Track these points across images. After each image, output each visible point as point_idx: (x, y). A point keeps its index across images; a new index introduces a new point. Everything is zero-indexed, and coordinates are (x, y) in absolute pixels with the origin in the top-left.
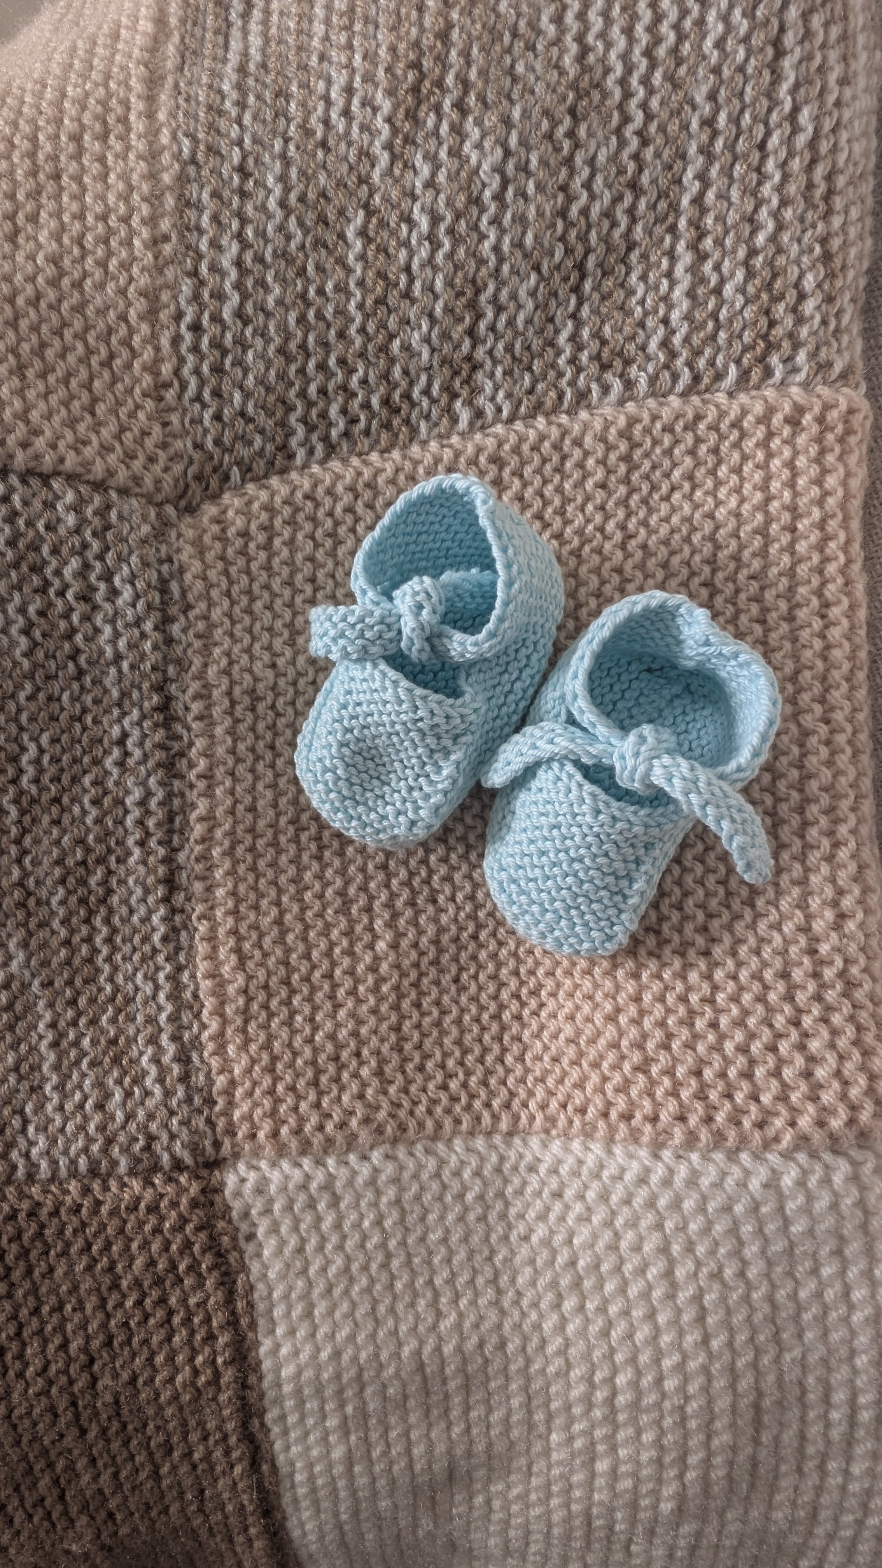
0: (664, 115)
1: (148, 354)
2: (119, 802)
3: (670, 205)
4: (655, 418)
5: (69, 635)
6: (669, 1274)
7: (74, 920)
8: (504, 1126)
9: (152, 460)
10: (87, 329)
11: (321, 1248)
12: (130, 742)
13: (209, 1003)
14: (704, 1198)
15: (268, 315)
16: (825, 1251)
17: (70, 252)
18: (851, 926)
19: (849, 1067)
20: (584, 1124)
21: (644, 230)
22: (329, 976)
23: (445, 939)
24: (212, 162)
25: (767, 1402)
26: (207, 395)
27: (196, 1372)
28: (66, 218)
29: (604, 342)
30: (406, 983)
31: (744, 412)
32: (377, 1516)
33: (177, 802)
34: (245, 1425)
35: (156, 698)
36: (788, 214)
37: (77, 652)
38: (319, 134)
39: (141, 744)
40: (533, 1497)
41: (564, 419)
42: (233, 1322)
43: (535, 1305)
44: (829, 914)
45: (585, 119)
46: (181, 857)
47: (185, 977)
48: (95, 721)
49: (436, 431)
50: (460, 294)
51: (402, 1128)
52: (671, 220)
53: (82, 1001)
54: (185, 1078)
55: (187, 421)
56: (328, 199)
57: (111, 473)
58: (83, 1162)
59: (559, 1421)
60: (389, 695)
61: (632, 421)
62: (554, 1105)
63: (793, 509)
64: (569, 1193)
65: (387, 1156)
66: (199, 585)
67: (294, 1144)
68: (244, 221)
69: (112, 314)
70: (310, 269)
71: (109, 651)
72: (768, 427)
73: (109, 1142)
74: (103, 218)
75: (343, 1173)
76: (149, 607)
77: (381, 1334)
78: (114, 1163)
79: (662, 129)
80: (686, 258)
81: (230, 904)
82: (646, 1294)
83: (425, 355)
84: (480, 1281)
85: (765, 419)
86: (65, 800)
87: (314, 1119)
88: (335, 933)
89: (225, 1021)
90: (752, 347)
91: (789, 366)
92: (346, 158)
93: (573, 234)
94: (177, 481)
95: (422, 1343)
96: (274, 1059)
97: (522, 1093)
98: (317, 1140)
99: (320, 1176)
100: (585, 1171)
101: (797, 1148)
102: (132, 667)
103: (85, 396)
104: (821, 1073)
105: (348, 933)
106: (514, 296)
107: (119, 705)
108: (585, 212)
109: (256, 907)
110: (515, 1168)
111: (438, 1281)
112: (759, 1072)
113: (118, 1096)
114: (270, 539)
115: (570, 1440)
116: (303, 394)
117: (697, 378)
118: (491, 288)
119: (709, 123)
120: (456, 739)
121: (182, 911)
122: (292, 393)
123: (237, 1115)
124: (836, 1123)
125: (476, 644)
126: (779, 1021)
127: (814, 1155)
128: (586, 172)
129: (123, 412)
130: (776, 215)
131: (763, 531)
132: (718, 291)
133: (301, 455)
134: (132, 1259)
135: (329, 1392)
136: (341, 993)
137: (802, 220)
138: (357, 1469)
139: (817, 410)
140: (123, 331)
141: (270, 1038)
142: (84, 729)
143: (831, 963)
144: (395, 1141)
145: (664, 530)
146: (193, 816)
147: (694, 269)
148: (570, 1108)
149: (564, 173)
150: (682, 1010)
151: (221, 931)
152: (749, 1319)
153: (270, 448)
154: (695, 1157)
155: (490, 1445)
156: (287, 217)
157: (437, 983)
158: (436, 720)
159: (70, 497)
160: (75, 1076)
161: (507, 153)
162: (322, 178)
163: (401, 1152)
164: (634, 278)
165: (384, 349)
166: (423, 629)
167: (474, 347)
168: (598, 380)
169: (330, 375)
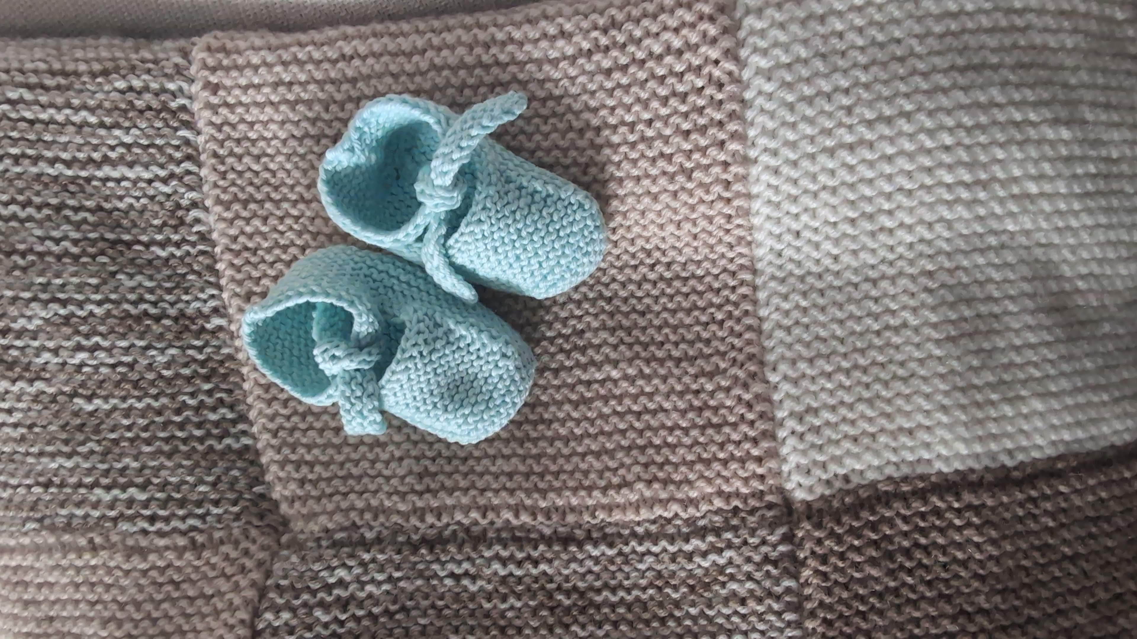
0: (12, 190)
1: (170, 555)
2: (504, 580)
3: (72, 183)
4: (216, 185)
5: (373, 617)
6: (851, 148)
7: (598, 618)
8: (747, 276)
9: (246, 553)
10: (152, 600)
11: (853, 423)
12: (458, 571)
13: (658, 511)
14: (784, 124)
15: (143, 467)
16: (821, 30)
17: (99, 611)
18: (568, 27)
19: (673, 23)
20: (738, 216)
21: (87, 200)
22: (638, 415)
23: (610, 323)
24: (41, 506)
25: (960, 62)
26: (200, 511)
27: (969, 524)
28: (77, 614)
29: (165, 224)
30: (643, 354)
31: (211, 123)
32: (1100, 370)
33: (504, 535)
34: (1019, 484)
35: (423, 551)
36: (76, 102)
37: (386, 612)
38: (24, 431)
39: (459, 563)
40: (1071, 241)
41: (218, 250)
42: (922, 495)
43: (892, 249)
44: (560, 43)
45: (13, 245)
46: (547, 531)
47: (640, 530)
48: (442, 598)
49: (228, 342)
50: (130, 329)
51: (751, 357)
52: (81, 182)
53: (662, 613)
54: (717, 532)
55: (219, 526)
56: (67, 424)
57: (253, 584)
58: (789, 616)
59: (995, 225)
60: (404, 377)
61: (218, 201)
62: (728, 239)
63: (276, 85)
64: (795, 226)
65: (774, 369)
66: (337, 517)
67: (765, 444)
68: (80, 485)
69: (142, 581)
70: (113, 436)
71: (386, 587)
72: (220, 106)
73: (770, 594)
74: (77, 586)
75: (788, 405)
76: (352, 556)
77: (923, 372)
78: (788, 590)
79: (21, 192)
80: (107, 171)
81: (583, 493)
82: (871, 164)
83: (173, 351)
84: (874, 293)
85: (214, 109)
86: (502, 623)
87: (744, 428)
88: (606, 410)
89: (672, 499)
90: (165, 120)
91: (178, 94)
92: (39, 412)
93: (91, 250)
94: (263, 533)
95: (929, 339)
96: (700, 460)
97: (723, 262)
98: (761, 425)
99: (791, 424)
100: (776, 214)
101: (736, 59)
102: (398, 568)
103: (200, 602)
104: (677, 43)
105: (606, 400)
106: (132, 290)
107: (428, 579)
108: (75, 242)
109: (586, 473)
110: (780, 267)
111: (876, 327)
112: (681, 88)
113: (734, 586)
114: (307, 463)
115: (1011, 215)
116: (201, 440)
117: (188, 158)
118: (126, 306)
119: (16, 160)
120: (437, 325)
121: (589, 531)
122: (200, 448)
123: (744, 490)
124: (713, 31)
125: (360, 315)
126: (642, 75)
127: (741, 44)
128: (49, 243)
129: (211, 574)
130: (77, 110)
131: (293, 105)
132: (129, 147)
133: (246, 441)
134: (870, 577)
135: (980, 415)
136: (651, 406)
137: (81, 91)
138: (1053, 389)
139: (206, 73)
140: (153, 573)
141: (684, 462)
142: (447, 607)
143: (596, 39)
144: (762, 363)
145: (297, 174)
146: (515, 522)
147: (113, 164)
148: (728, 227)
149: (50, 259)
150: (641, 146)
151: (604, 501)
152: (885, 82)
153: (240, 464)
154: (752, 133)
155: (1024, 279)
156: (78, 454)
157: (644, 329)
158: (420, 341)
159: (269, 616)
160: (720, 620)
161: (35, 299)
162: (52, 428)
163: (771, 358)
164: (121, 205)
165: (169, 381)
166: (351, 354)
167: (168, 317)
168: (192, 226)
169: (187, 420)
